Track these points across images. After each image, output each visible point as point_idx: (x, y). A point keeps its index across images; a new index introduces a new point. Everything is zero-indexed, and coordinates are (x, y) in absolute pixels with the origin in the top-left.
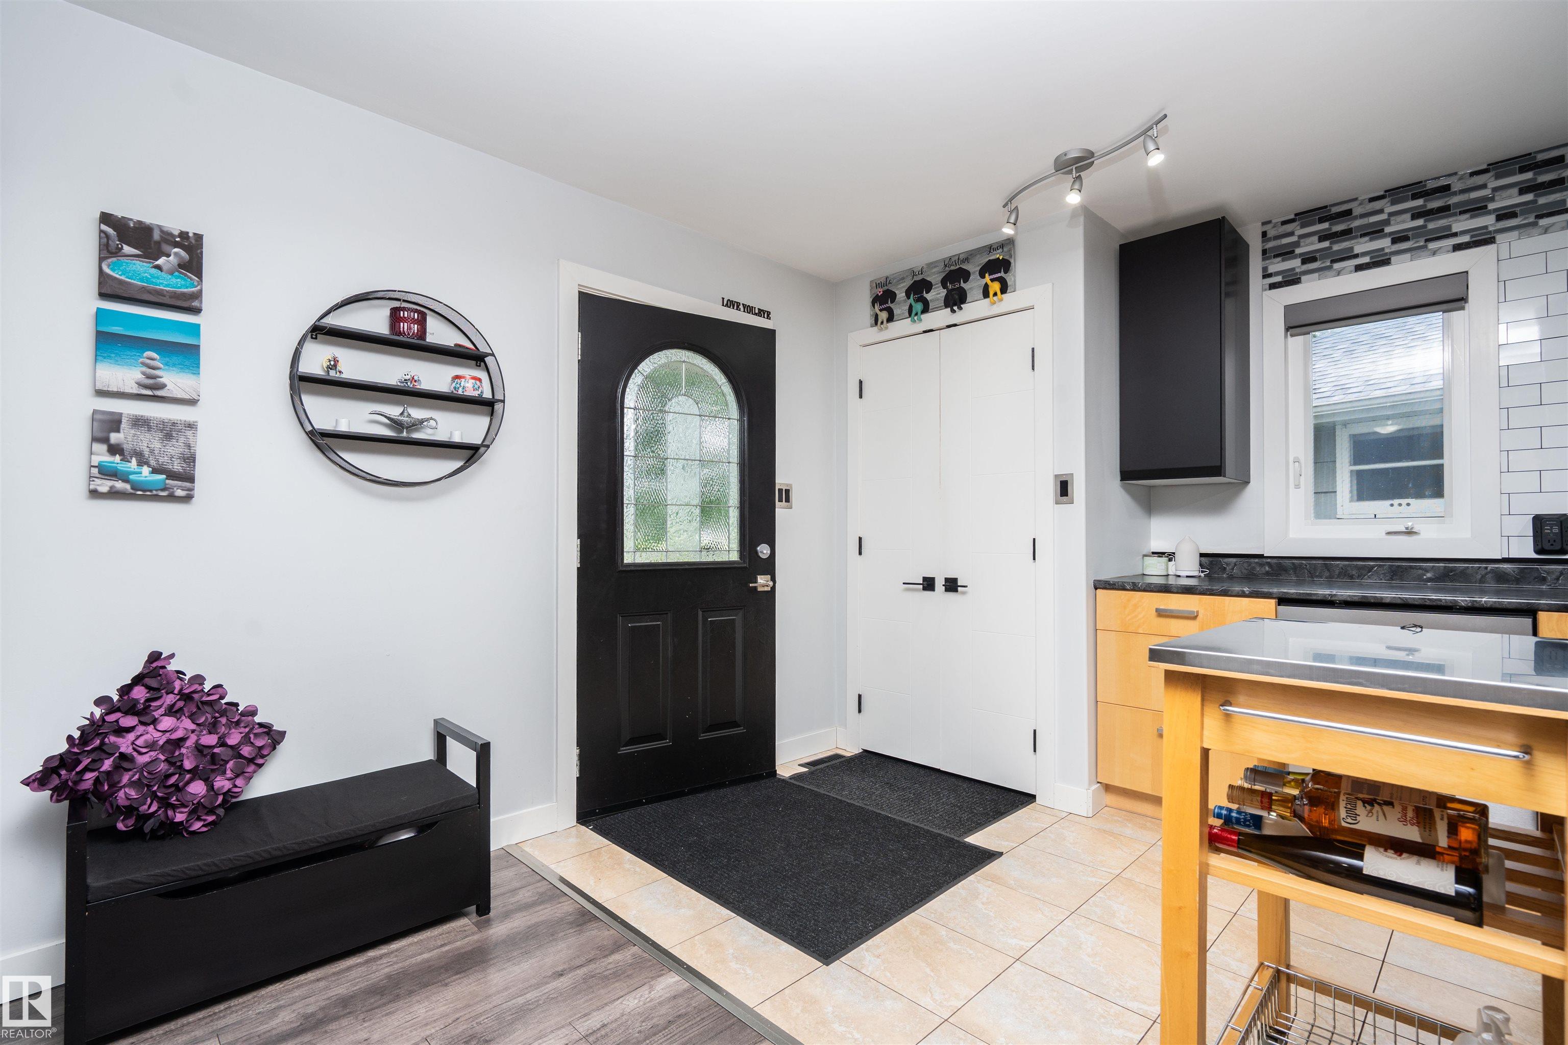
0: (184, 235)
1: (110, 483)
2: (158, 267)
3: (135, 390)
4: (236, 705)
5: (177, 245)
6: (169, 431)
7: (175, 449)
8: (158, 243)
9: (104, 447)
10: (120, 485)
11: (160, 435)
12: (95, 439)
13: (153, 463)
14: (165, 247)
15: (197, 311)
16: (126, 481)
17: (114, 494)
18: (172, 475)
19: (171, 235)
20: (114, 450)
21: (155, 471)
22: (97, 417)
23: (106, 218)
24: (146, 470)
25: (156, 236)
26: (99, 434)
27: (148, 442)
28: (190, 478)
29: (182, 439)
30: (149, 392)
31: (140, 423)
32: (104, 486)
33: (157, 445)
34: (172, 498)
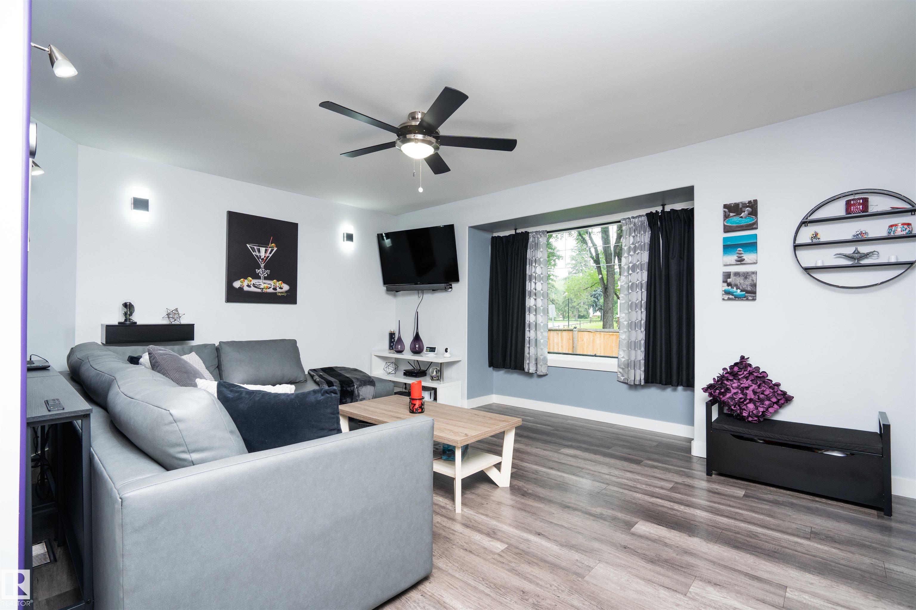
0: (750, 202)
1: (728, 296)
2: (742, 217)
3: (735, 263)
4: (771, 381)
5: (747, 207)
6: (746, 276)
7: (748, 282)
8: (741, 208)
9: (726, 284)
10: (731, 297)
11: (743, 278)
12: (724, 282)
13: (741, 288)
14: (743, 209)
15: (756, 228)
16: (733, 295)
17: (729, 299)
18: (747, 292)
19: (746, 204)
20: (729, 285)
21: (742, 291)
22: (724, 274)
23: (725, 206)
24: (739, 291)
25: (740, 206)
26: (725, 280)
27: (739, 281)
28: (754, 293)
29: (751, 278)
30: (739, 263)
31: (737, 274)
32: (726, 297)
33: (742, 281)
34: (747, 299)
